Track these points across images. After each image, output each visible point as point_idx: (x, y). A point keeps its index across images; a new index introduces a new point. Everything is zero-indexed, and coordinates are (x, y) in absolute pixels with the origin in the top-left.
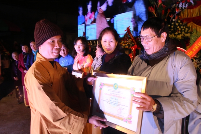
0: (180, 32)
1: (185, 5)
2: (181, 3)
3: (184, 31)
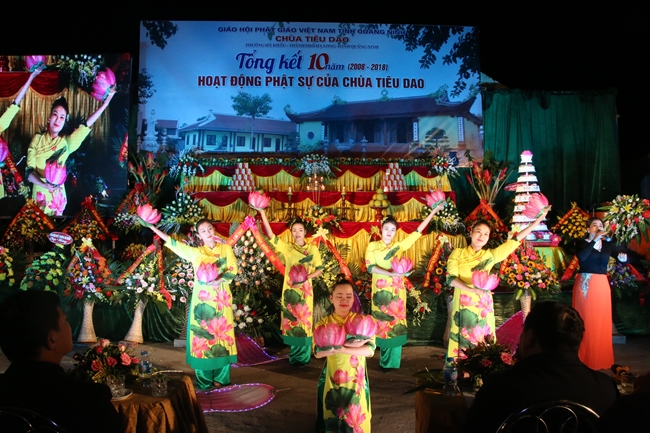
1: (192, 171)
2: (185, 166)
3: (197, 212)
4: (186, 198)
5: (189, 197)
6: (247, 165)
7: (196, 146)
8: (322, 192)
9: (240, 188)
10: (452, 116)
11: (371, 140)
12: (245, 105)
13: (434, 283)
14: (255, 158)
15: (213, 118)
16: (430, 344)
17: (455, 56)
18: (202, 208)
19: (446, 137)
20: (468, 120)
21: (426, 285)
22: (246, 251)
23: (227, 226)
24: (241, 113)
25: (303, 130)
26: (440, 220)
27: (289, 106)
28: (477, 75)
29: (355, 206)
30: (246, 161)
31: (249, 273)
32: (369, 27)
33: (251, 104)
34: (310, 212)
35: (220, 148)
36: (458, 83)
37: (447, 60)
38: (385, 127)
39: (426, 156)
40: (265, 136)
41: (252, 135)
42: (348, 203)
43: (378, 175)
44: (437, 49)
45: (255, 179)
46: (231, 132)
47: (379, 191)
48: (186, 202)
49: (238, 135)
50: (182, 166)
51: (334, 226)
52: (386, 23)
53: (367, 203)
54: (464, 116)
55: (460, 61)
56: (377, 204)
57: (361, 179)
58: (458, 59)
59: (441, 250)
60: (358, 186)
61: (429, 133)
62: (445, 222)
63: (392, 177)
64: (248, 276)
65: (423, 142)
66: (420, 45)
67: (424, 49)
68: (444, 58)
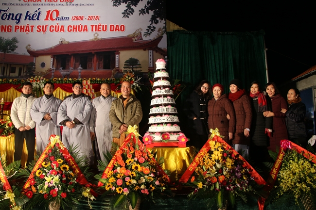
10: (145, 50)
11: (85, 67)
17: (148, 10)
19: (140, 65)
20: (156, 52)
25: (38, 61)
27: (29, 45)
28: (163, 21)
33: (3, 44)
36: (149, 27)
37: (142, 12)
38: (95, 58)
40: (12, 66)
41: (3, 65)
44: (135, 5)
54: (153, 50)
55: (151, 13)
58: (150, 11)
61: (127, 62)
65: (122, 68)
66: (123, 2)
67: (126, 5)
68: (140, 11)
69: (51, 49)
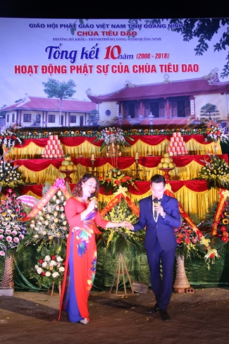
0: (11, 178)
1: (11, 143)
2: (6, 139)
3: (16, 177)
4: (6, 165)
5: (9, 164)
6: (57, 137)
7: (15, 123)
8: (119, 157)
9: (51, 156)
10: (222, 94)
11: (156, 115)
12: (53, 90)
13: (222, 233)
14: (63, 132)
15: (28, 100)
16: (220, 286)
17: (224, 44)
18: (20, 173)
19: (217, 111)
21: (214, 233)
22: (58, 209)
23: (41, 187)
24: (51, 96)
25: (102, 108)
26: (217, 178)
27: (89, 90)
29: (147, 169)
30: (56, 134)
31: (61, 228)
32: (153, 22)
33: (59, 89)
34: (110, 174)
35: (34, 124)
36: (226, 66)
37: (218, 47)
38: (167, 105)
39: (202, 126)
40: (71, 114)
41: (61, 114)
42: (141, 167)
43: (164, 143)
44: (209, 39)
45: (64, 149)
46: (43, 111)
47: (166, 155)
48: (7, 168)
49: (49, 113)
50: (3, 140)
51: (130, 185)
52: (167, 18)
53: (156, 165)
55: (228, 48)
56: (165, 166)
57: (150, 146)
58: (227, 46)
59: (225, 203)
60: (148, 152)
61: (203, 108)
62: (222, 180)
63: (176, 144)
64: (60, 230)
65: (198, 116)
66: (195, 36)
67: (199, 39)
68: (215, 46)
69: (116, 94)
